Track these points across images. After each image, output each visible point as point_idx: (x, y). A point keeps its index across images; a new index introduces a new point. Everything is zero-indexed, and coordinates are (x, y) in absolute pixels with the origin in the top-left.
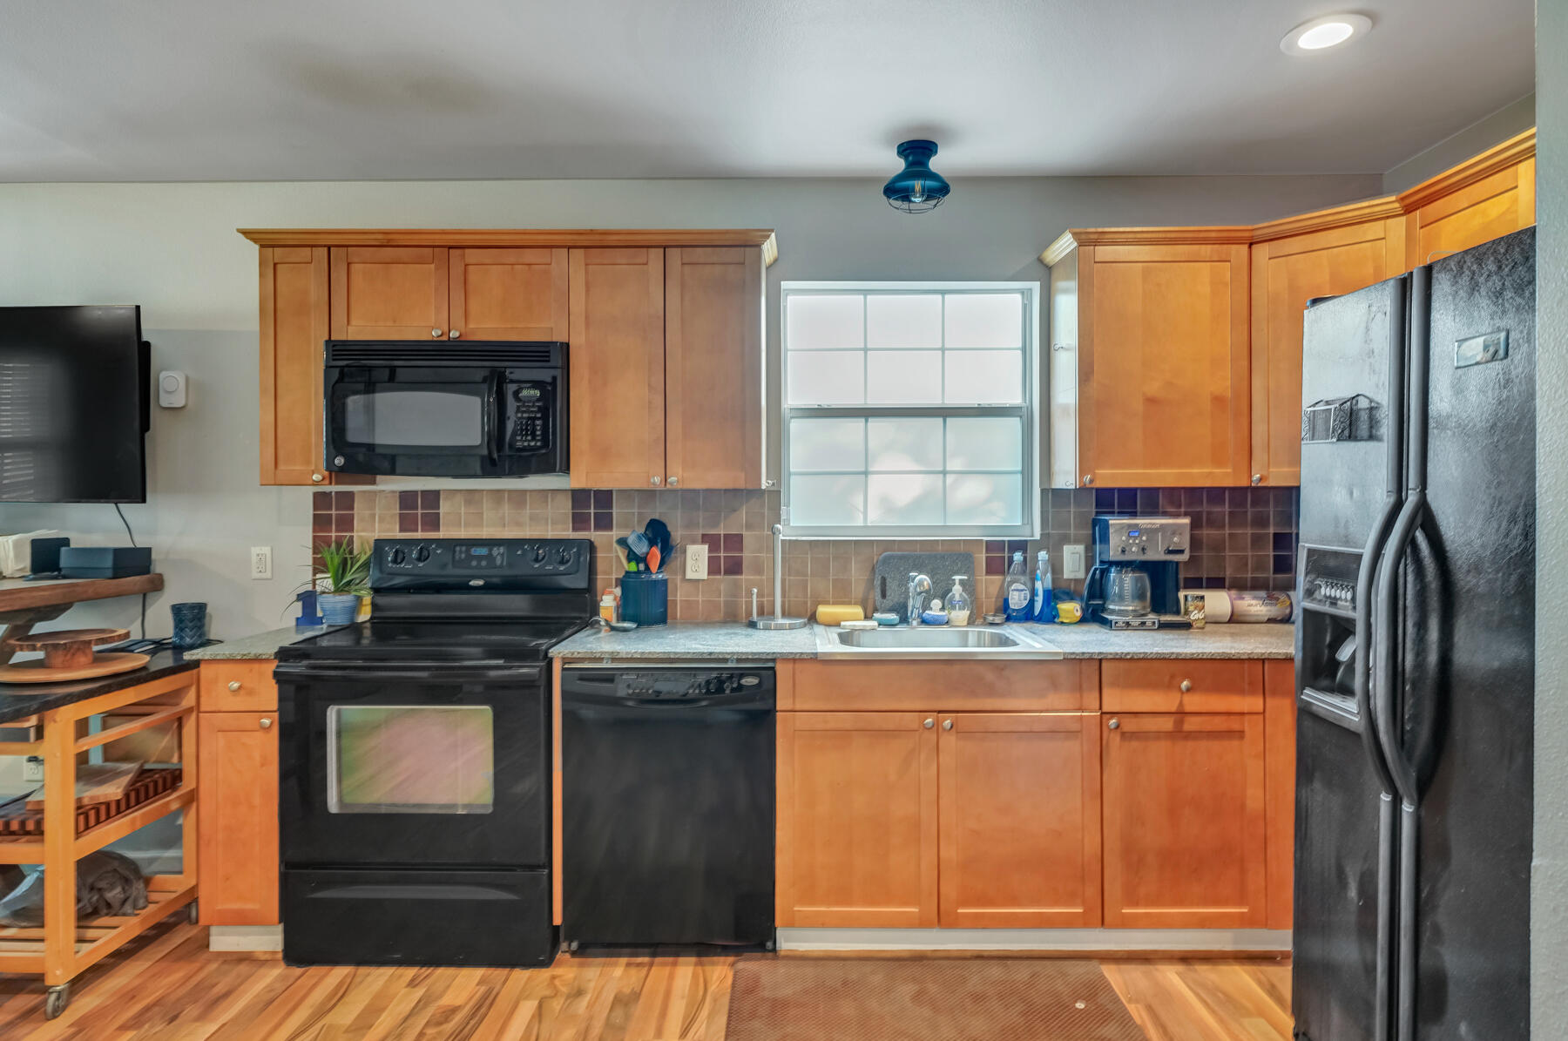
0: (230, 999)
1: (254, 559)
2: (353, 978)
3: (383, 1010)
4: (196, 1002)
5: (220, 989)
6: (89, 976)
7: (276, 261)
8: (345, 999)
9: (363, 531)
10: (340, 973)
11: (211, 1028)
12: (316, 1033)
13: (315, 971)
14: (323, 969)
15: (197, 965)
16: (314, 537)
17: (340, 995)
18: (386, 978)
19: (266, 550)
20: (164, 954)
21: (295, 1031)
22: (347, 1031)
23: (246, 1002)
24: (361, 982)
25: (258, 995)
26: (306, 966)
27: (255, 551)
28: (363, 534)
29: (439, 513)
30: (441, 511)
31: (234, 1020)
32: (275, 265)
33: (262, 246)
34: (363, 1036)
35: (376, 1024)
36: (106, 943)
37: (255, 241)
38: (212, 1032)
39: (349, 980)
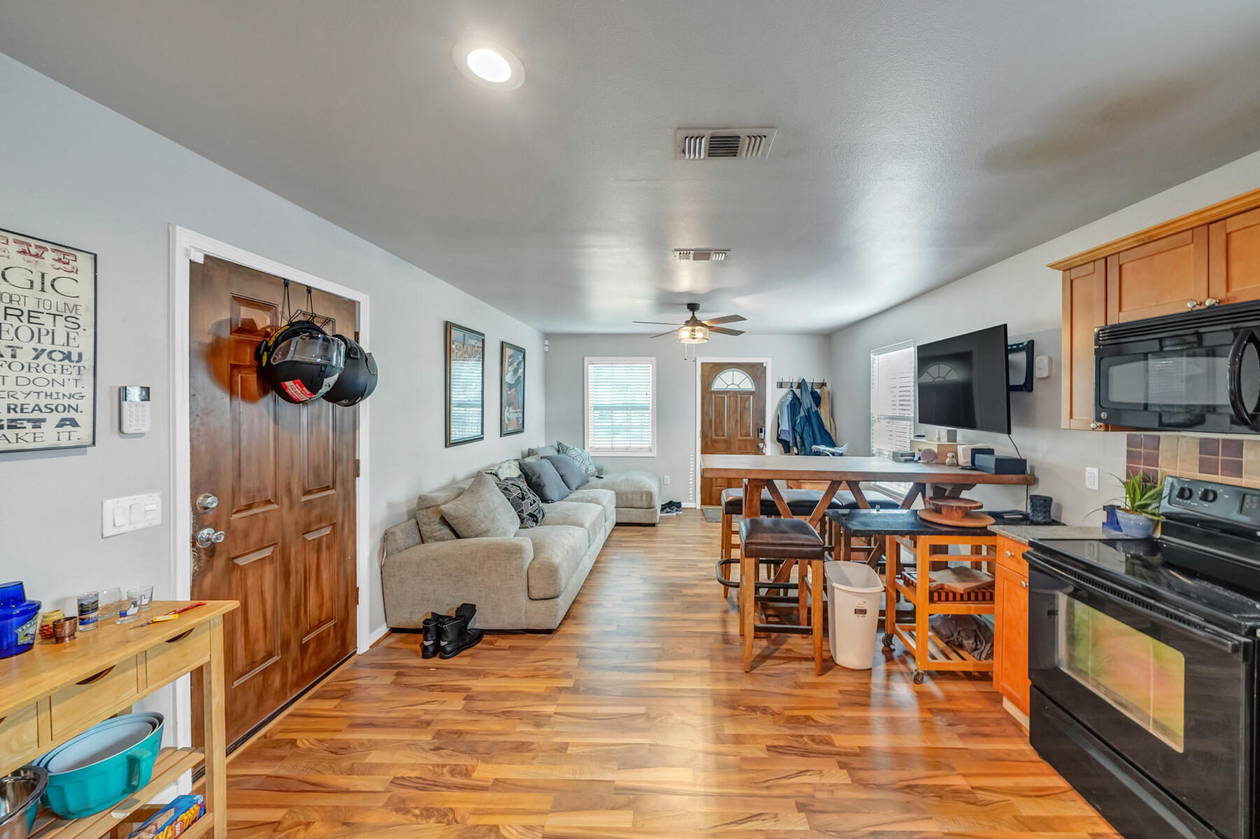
0: (985, 739)
1: (1087, 475)
2: (1061, 793)
3: (1055, 830)
4: (969, 726)
5: (987, 730)
6: (948, 676)
7: (1072, 278)
8: (1040, 800)
9: (1166, 467)
10: (1059, 782)
11: (960, 744)
12: (999, 800)
13: (1045, 766)
14: (1051, 770)
15: (993, 709)
16: (1127, 467)
17: (1041, 794)
18: (1084, 814)
19: (1095, 471)
20: (984, 690)
21: (992, 787)
22: (1015, 817)
23: (992, 748)
24: (1063, 800)
25: (999, 750)
26: (1044, 759)
27: (1088, 469)
28: (1166, 470)
29: (1242, 462)
30: (1244, 460)
31: (972, 752)
32: (1072, 281)
33: (1065, 271)
34: (1022, 830)
35: (1036, 833)
36: (954, 664)
37: (1058, 269)
38: (957, 747)
39: (1058, 791)
